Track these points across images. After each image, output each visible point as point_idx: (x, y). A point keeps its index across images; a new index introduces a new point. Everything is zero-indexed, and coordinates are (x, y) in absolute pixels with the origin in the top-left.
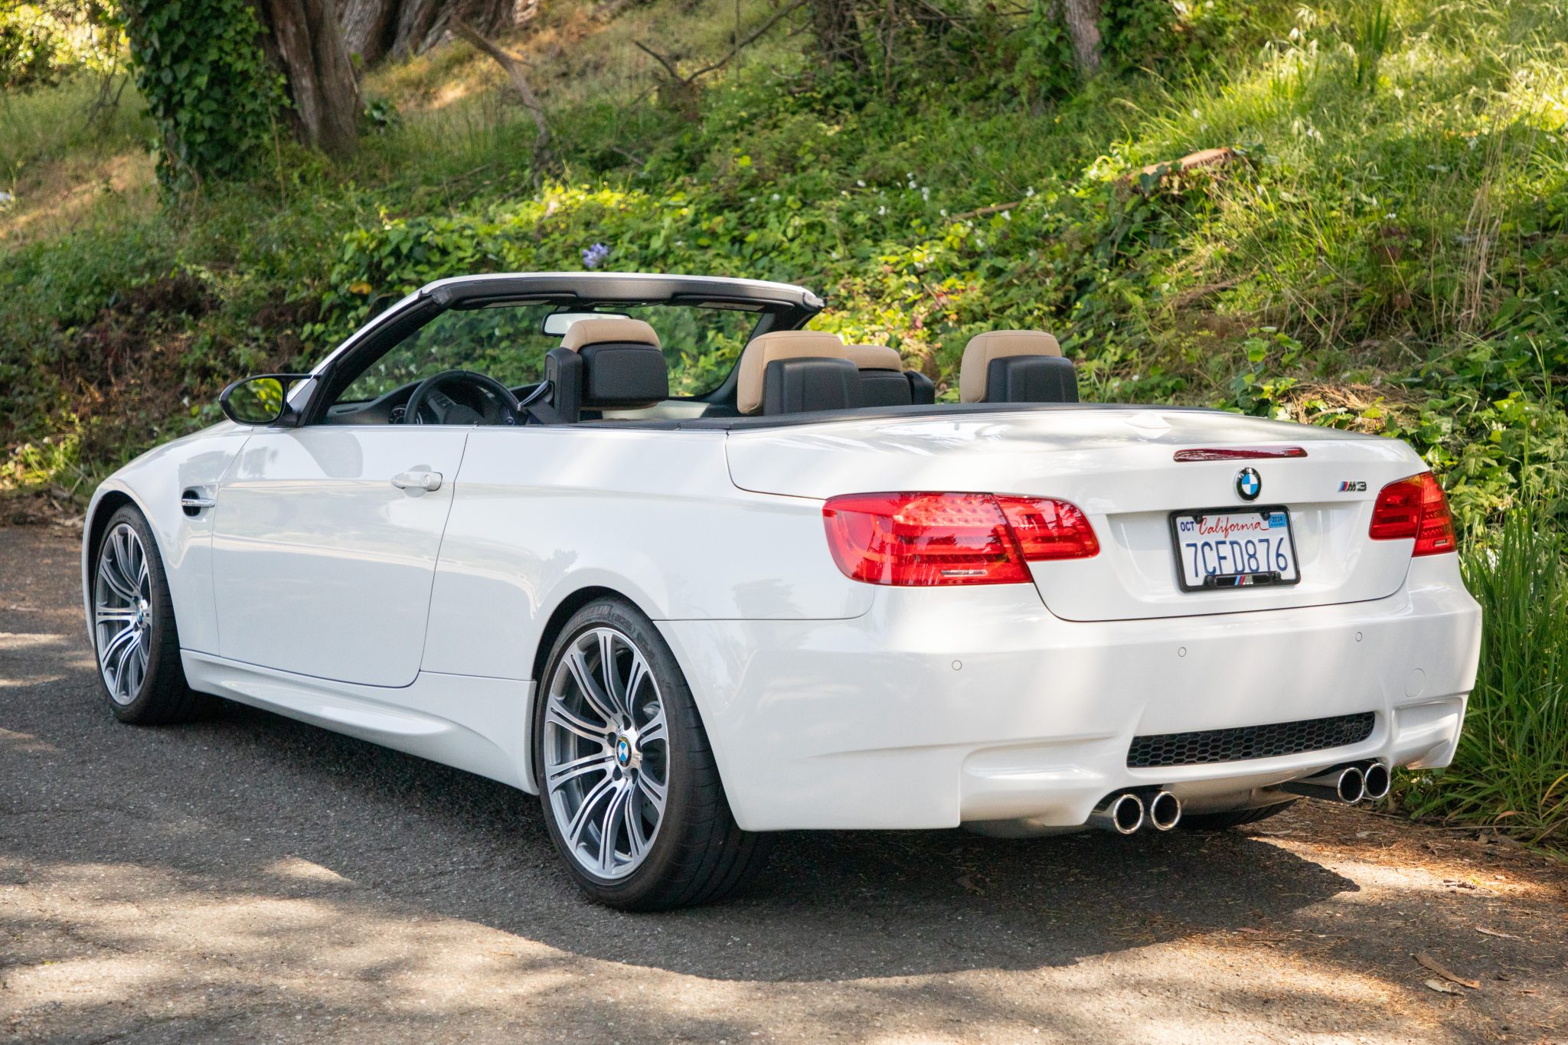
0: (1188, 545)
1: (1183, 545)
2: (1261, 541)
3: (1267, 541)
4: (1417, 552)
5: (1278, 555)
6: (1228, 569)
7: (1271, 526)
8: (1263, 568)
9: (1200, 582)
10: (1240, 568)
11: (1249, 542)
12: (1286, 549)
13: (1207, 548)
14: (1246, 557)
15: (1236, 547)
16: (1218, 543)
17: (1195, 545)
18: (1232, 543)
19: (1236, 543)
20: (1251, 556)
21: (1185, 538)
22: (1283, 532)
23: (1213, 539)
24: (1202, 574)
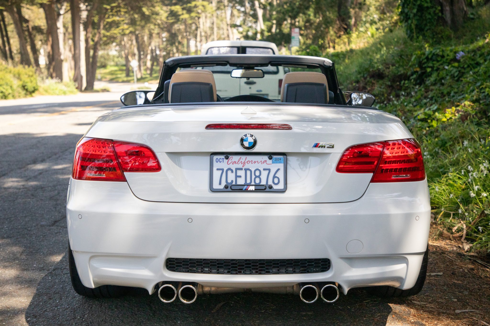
0: (218, 169)
1: (215, 169)
2: (264, 169)
3: (269, 170)
4: (373, 181)
5: (274, 177)
6: (241, 181)
7: (273, 163)
8: (264, 182)
9: (222, 187)
10: (248, 181)
11: (257, 169)
12: (281, 175)
13: (229, 172)
14: (253, 177)
15: (248, 172)
16: (237, 169)
17: (223, 170)
18: (246, 170)
19: (249, 169)
20: (256, 177)
21: (216, 165)
22: (281, 166)
23: (233, 167)
24: (224, 183)
